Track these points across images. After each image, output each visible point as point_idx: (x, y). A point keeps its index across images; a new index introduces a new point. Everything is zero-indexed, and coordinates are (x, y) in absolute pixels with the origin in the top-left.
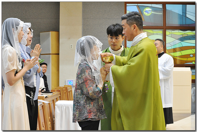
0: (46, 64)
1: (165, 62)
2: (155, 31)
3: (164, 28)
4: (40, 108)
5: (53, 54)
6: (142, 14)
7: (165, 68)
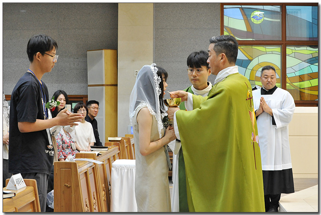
0: (97, 103)
1: (281, 102)
2: (269, 49)
3: (284, 43)
4: (90, 172)
5: (108, 85)
6: (248, 21)
7: (282, 111)
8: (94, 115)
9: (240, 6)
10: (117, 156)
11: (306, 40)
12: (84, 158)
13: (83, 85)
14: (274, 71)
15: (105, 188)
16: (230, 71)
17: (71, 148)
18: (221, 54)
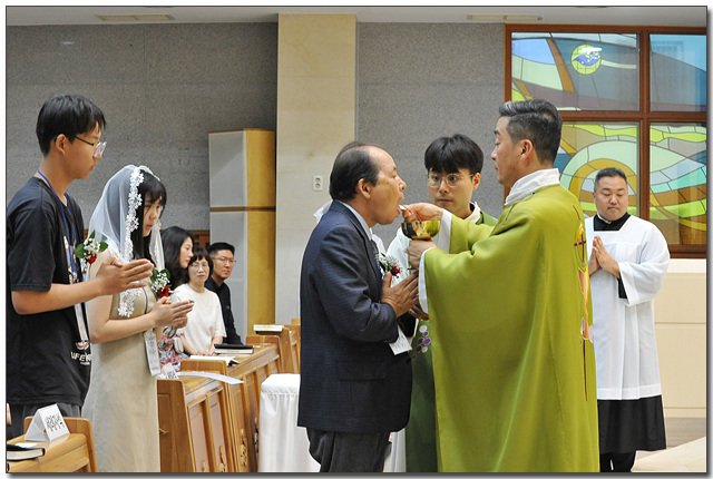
0: (231, 248)
1: (639, 247)
2: (613, 129)
3: (644, 117)
4: (212, 401)
5: (254, 209)
6: (566, 68)
7: (640, 266)
8: (223, 276)
9: (548, 35)
10: (272, 367)
11: (693, 110)
12: (200, 370)
13: (198, 208)
14: (623, 180)
15: (246, 436)
16: (542, 180)
17: (173, 348)
18: (523, 141)
